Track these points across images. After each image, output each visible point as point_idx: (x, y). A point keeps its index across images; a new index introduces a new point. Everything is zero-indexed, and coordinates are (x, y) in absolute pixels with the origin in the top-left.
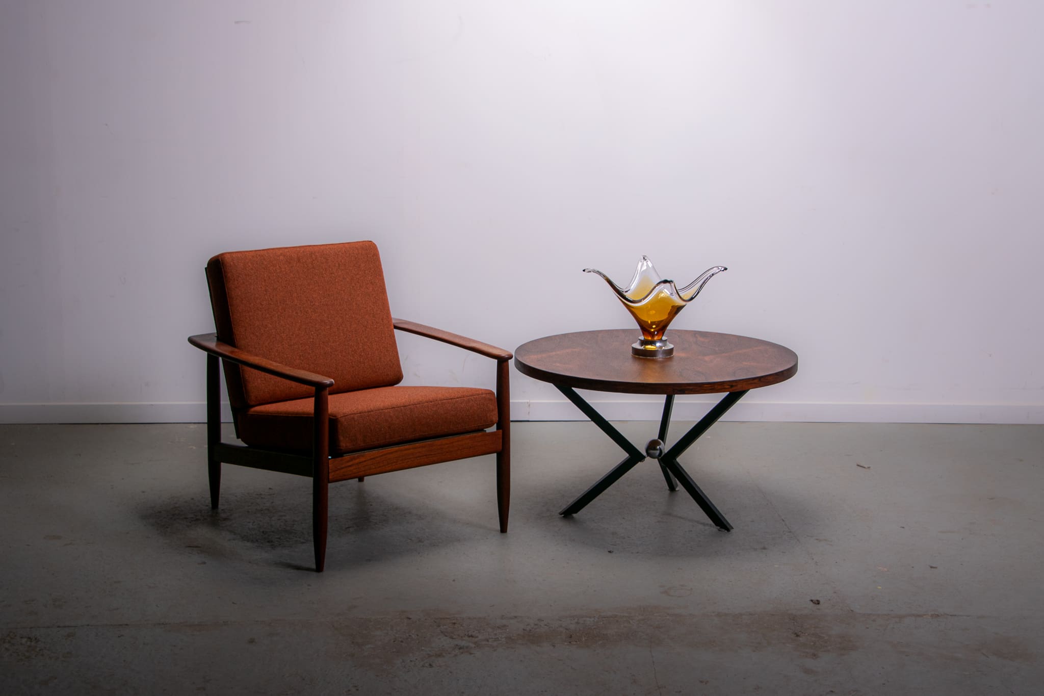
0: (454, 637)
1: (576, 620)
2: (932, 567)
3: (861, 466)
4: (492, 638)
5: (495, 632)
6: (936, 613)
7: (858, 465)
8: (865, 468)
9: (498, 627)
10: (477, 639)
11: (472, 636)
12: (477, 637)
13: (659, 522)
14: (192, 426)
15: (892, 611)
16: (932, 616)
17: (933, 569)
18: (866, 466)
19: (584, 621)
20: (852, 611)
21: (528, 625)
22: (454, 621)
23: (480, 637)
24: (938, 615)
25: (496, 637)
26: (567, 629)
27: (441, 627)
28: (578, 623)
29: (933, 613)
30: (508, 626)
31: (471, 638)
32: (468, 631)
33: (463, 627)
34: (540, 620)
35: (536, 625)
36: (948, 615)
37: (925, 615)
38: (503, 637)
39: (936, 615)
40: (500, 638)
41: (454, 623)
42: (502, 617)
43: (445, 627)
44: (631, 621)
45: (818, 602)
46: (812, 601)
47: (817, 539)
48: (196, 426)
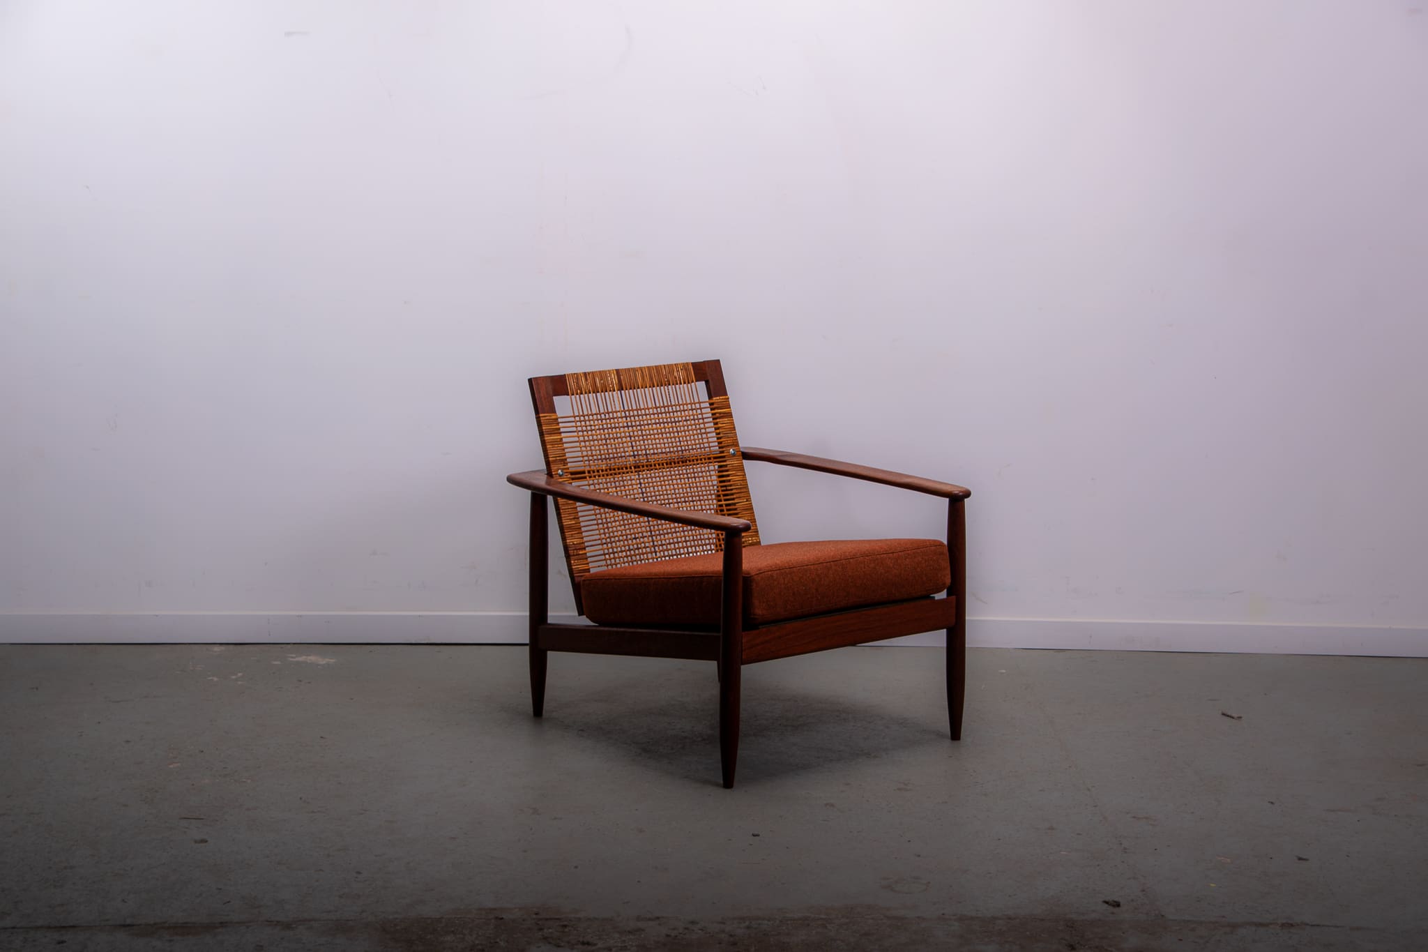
0: (562, 944)
1: (747, 923)
2: (1300, 859)
3: (1228, 716)
4: (617, 946)
5: (623, 939)
6: (1290, 922)
7: (1224, 714)
8: (1233, 718)
9: (629, 932)
10: (594, 948)
11: (588, 944)
12: (595, 945)
13: (899, 789)
14: (216, 648)
15: (1224, 917)
16: (1283, 925)
17: (1301, 861)
18: (1235, 715)
19: (759, 924)
20: (1163, 916)
21: (674, 929)
22: (565, 923)
23: (600, 945)
24: (1292, 925)
25: (623, 945)
26: (731, 936)
27: (545, 930)
28: (748, 927)
29: (1285, 921)
30: (643, 930)
31: (586, 946)
32: (584, 937)
33: (577, 931)
34: (693, 923)
35: (686, 929)
36: (1308, 924)
37: (1271, 924)
38: (634, 944)
39: (1288, 924)
40: (629, 947)
41: (565, 926)
42: (638, 919)
43: (550, 930)
44: (828, 925)
45: (1117, 905)
46: (1107, 903)
47: (1134, 817)
48: (223, 648)
